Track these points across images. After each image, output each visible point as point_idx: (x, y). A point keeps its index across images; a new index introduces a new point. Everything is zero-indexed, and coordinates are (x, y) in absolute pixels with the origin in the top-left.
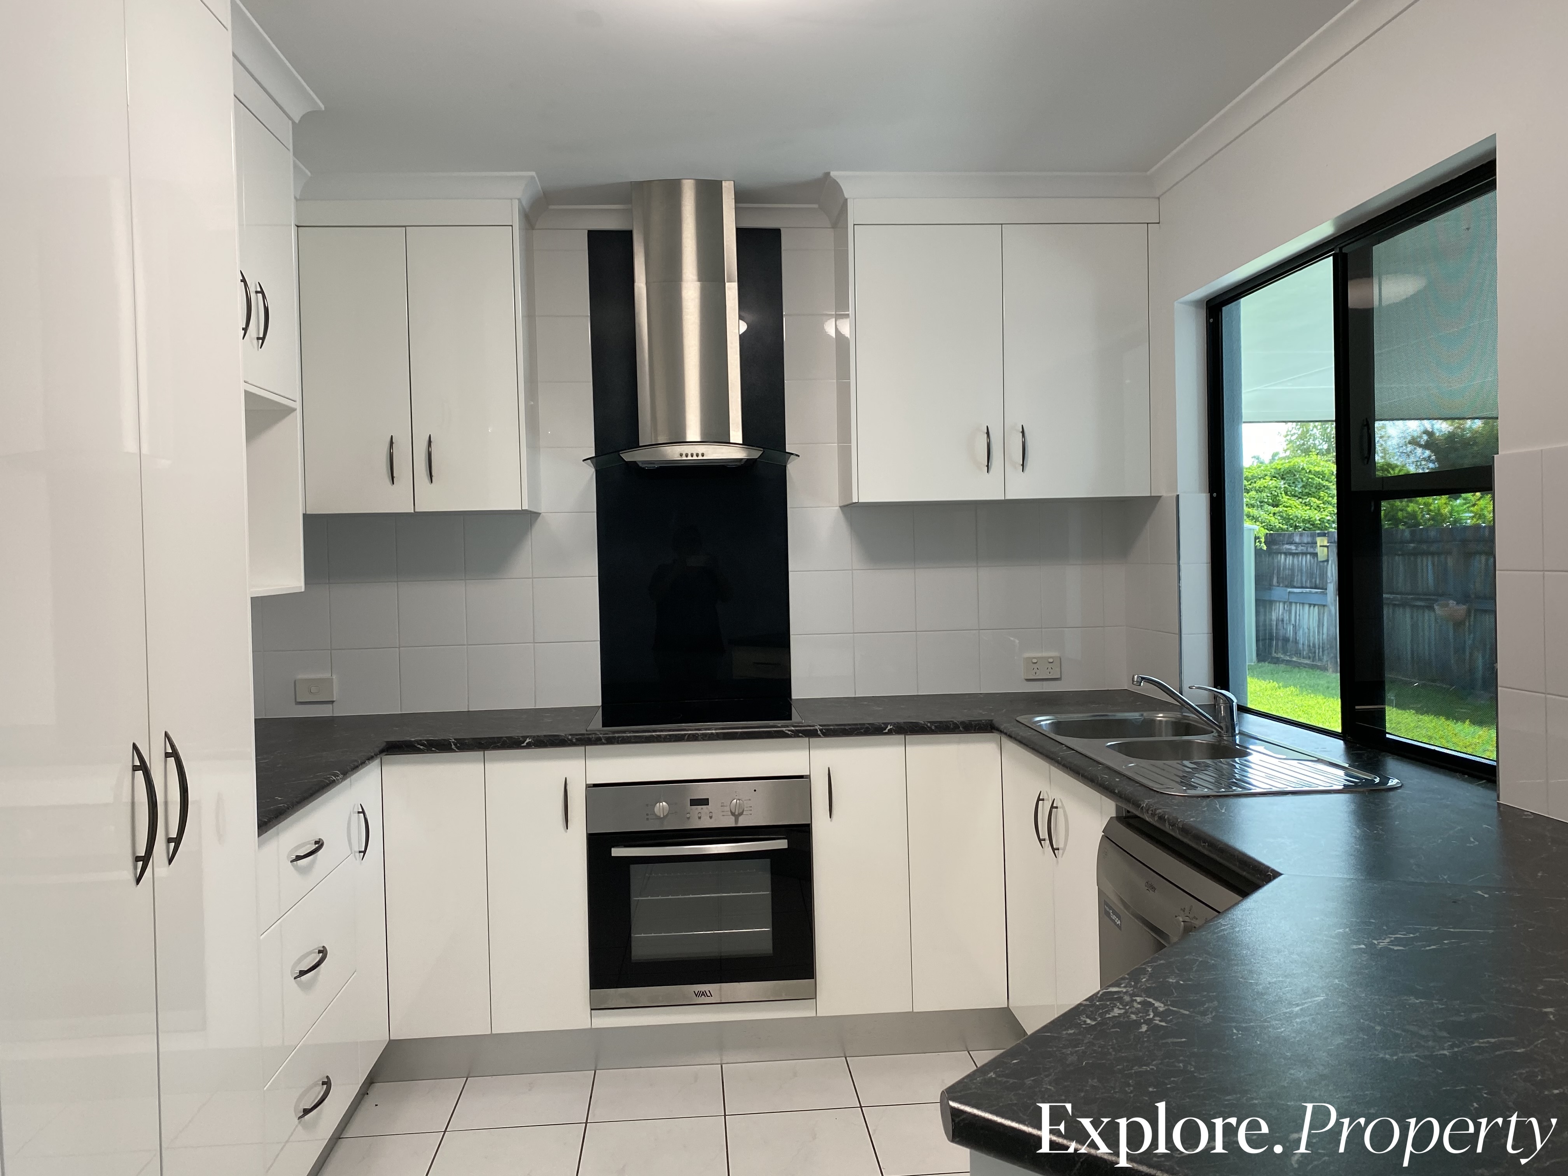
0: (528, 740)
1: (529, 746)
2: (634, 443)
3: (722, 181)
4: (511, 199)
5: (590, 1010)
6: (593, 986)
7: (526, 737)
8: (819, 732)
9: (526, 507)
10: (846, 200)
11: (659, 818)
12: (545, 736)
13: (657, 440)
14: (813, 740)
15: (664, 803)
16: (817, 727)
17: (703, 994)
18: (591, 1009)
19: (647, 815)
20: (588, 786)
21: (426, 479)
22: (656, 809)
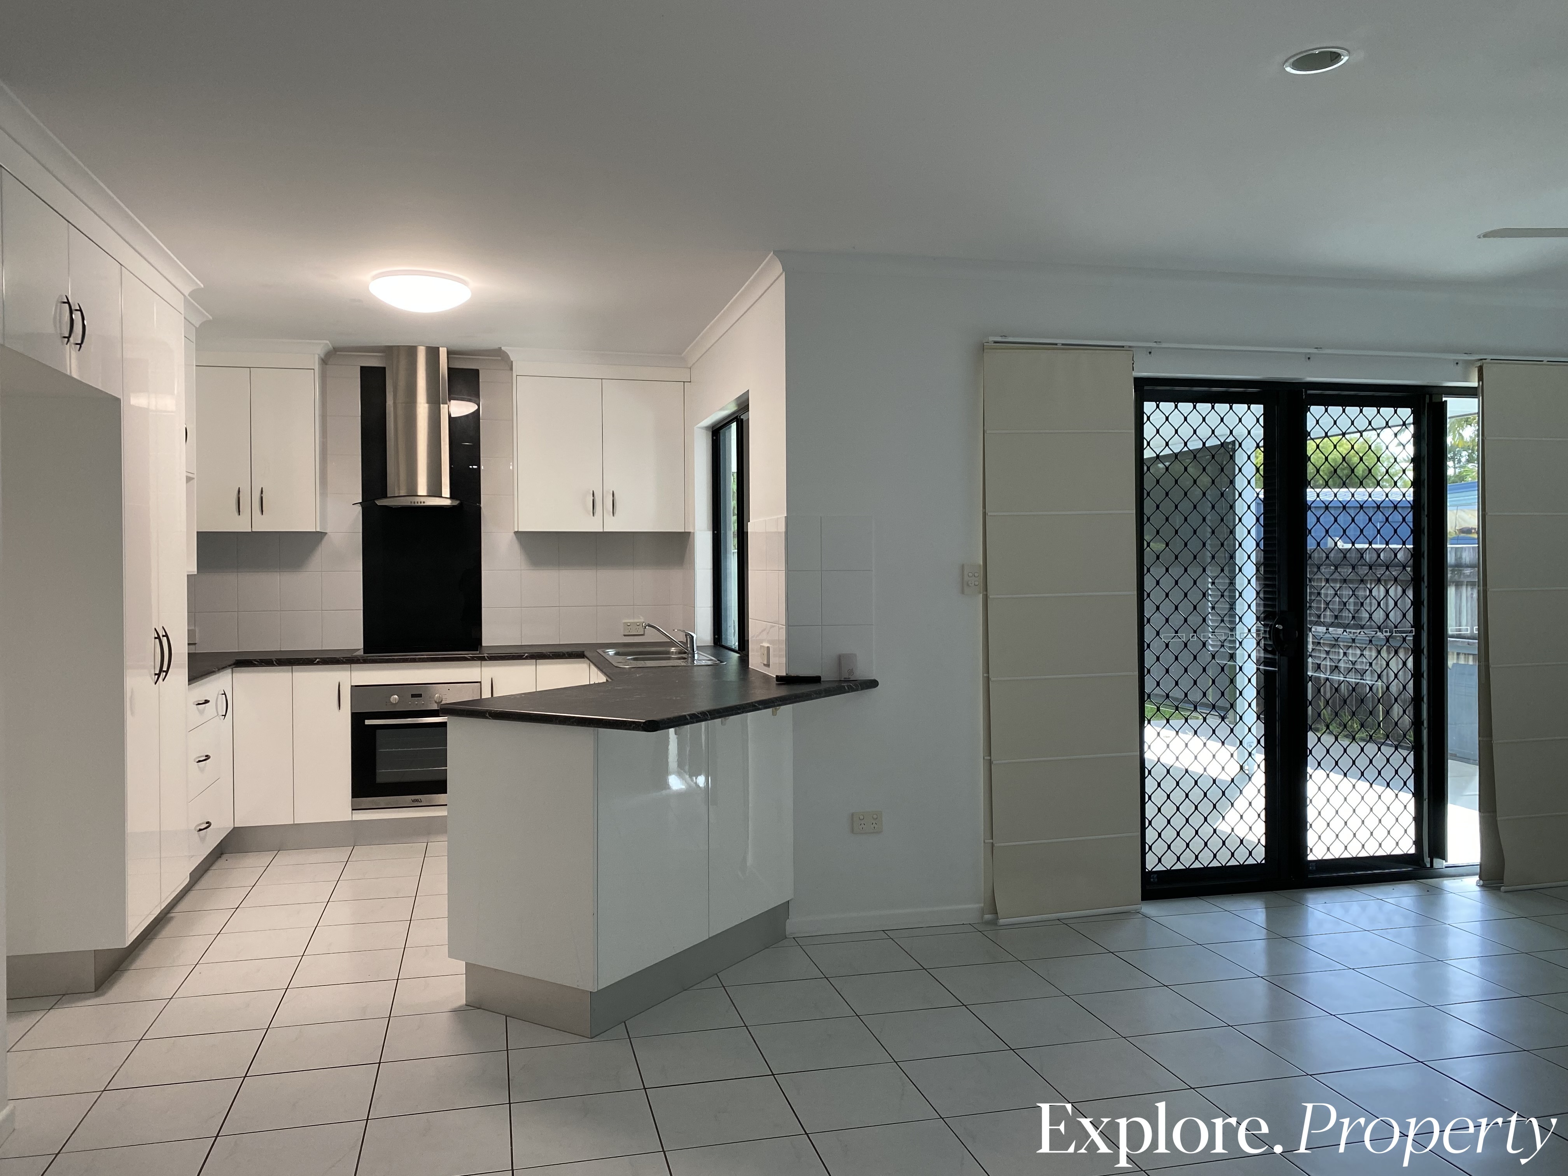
0: (318, 660)
1: (318, 663)
2: (384, 495)
3: (439, 348)
4: (314, 354)
5: (351, 810)
6: (353, 797)
7: (316, 658)
8: (486, 657)
9: (318, 530)
10: (512, 362)
11: (392, 704)
12: (328, 658)
13: (399, 493)
14: (483, 662)
15: (396, 696)
16: (485, 655)
17: (417, 801)
18: (353, 810)
19: (386, 702)
20: (352, 686)
21: (259, 512)
22: (391, 700)
